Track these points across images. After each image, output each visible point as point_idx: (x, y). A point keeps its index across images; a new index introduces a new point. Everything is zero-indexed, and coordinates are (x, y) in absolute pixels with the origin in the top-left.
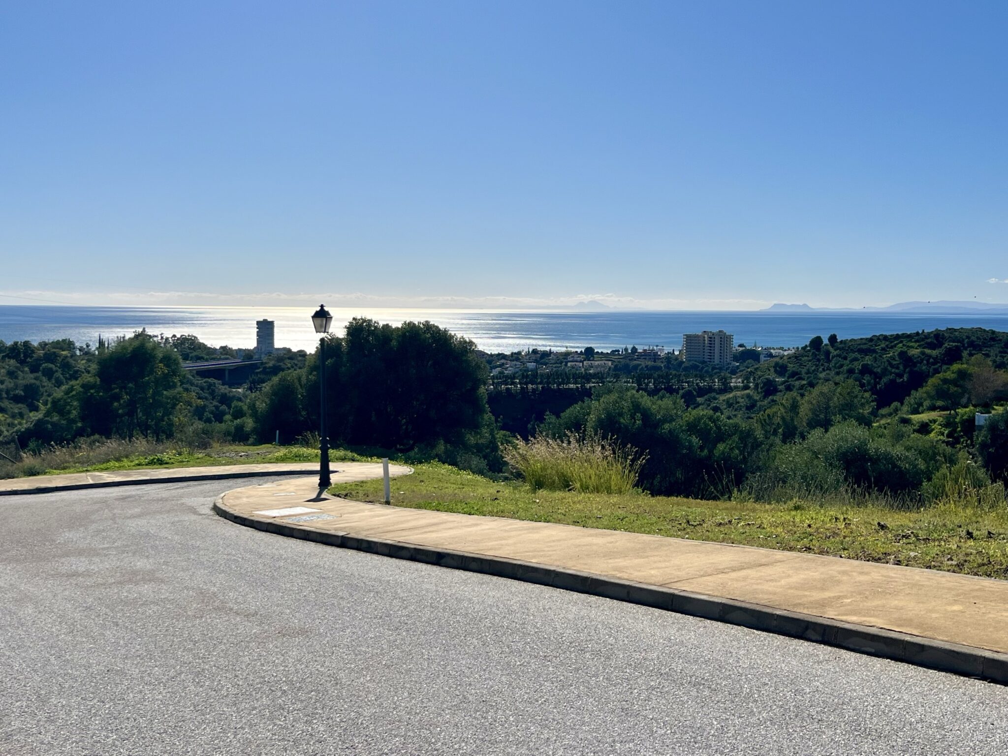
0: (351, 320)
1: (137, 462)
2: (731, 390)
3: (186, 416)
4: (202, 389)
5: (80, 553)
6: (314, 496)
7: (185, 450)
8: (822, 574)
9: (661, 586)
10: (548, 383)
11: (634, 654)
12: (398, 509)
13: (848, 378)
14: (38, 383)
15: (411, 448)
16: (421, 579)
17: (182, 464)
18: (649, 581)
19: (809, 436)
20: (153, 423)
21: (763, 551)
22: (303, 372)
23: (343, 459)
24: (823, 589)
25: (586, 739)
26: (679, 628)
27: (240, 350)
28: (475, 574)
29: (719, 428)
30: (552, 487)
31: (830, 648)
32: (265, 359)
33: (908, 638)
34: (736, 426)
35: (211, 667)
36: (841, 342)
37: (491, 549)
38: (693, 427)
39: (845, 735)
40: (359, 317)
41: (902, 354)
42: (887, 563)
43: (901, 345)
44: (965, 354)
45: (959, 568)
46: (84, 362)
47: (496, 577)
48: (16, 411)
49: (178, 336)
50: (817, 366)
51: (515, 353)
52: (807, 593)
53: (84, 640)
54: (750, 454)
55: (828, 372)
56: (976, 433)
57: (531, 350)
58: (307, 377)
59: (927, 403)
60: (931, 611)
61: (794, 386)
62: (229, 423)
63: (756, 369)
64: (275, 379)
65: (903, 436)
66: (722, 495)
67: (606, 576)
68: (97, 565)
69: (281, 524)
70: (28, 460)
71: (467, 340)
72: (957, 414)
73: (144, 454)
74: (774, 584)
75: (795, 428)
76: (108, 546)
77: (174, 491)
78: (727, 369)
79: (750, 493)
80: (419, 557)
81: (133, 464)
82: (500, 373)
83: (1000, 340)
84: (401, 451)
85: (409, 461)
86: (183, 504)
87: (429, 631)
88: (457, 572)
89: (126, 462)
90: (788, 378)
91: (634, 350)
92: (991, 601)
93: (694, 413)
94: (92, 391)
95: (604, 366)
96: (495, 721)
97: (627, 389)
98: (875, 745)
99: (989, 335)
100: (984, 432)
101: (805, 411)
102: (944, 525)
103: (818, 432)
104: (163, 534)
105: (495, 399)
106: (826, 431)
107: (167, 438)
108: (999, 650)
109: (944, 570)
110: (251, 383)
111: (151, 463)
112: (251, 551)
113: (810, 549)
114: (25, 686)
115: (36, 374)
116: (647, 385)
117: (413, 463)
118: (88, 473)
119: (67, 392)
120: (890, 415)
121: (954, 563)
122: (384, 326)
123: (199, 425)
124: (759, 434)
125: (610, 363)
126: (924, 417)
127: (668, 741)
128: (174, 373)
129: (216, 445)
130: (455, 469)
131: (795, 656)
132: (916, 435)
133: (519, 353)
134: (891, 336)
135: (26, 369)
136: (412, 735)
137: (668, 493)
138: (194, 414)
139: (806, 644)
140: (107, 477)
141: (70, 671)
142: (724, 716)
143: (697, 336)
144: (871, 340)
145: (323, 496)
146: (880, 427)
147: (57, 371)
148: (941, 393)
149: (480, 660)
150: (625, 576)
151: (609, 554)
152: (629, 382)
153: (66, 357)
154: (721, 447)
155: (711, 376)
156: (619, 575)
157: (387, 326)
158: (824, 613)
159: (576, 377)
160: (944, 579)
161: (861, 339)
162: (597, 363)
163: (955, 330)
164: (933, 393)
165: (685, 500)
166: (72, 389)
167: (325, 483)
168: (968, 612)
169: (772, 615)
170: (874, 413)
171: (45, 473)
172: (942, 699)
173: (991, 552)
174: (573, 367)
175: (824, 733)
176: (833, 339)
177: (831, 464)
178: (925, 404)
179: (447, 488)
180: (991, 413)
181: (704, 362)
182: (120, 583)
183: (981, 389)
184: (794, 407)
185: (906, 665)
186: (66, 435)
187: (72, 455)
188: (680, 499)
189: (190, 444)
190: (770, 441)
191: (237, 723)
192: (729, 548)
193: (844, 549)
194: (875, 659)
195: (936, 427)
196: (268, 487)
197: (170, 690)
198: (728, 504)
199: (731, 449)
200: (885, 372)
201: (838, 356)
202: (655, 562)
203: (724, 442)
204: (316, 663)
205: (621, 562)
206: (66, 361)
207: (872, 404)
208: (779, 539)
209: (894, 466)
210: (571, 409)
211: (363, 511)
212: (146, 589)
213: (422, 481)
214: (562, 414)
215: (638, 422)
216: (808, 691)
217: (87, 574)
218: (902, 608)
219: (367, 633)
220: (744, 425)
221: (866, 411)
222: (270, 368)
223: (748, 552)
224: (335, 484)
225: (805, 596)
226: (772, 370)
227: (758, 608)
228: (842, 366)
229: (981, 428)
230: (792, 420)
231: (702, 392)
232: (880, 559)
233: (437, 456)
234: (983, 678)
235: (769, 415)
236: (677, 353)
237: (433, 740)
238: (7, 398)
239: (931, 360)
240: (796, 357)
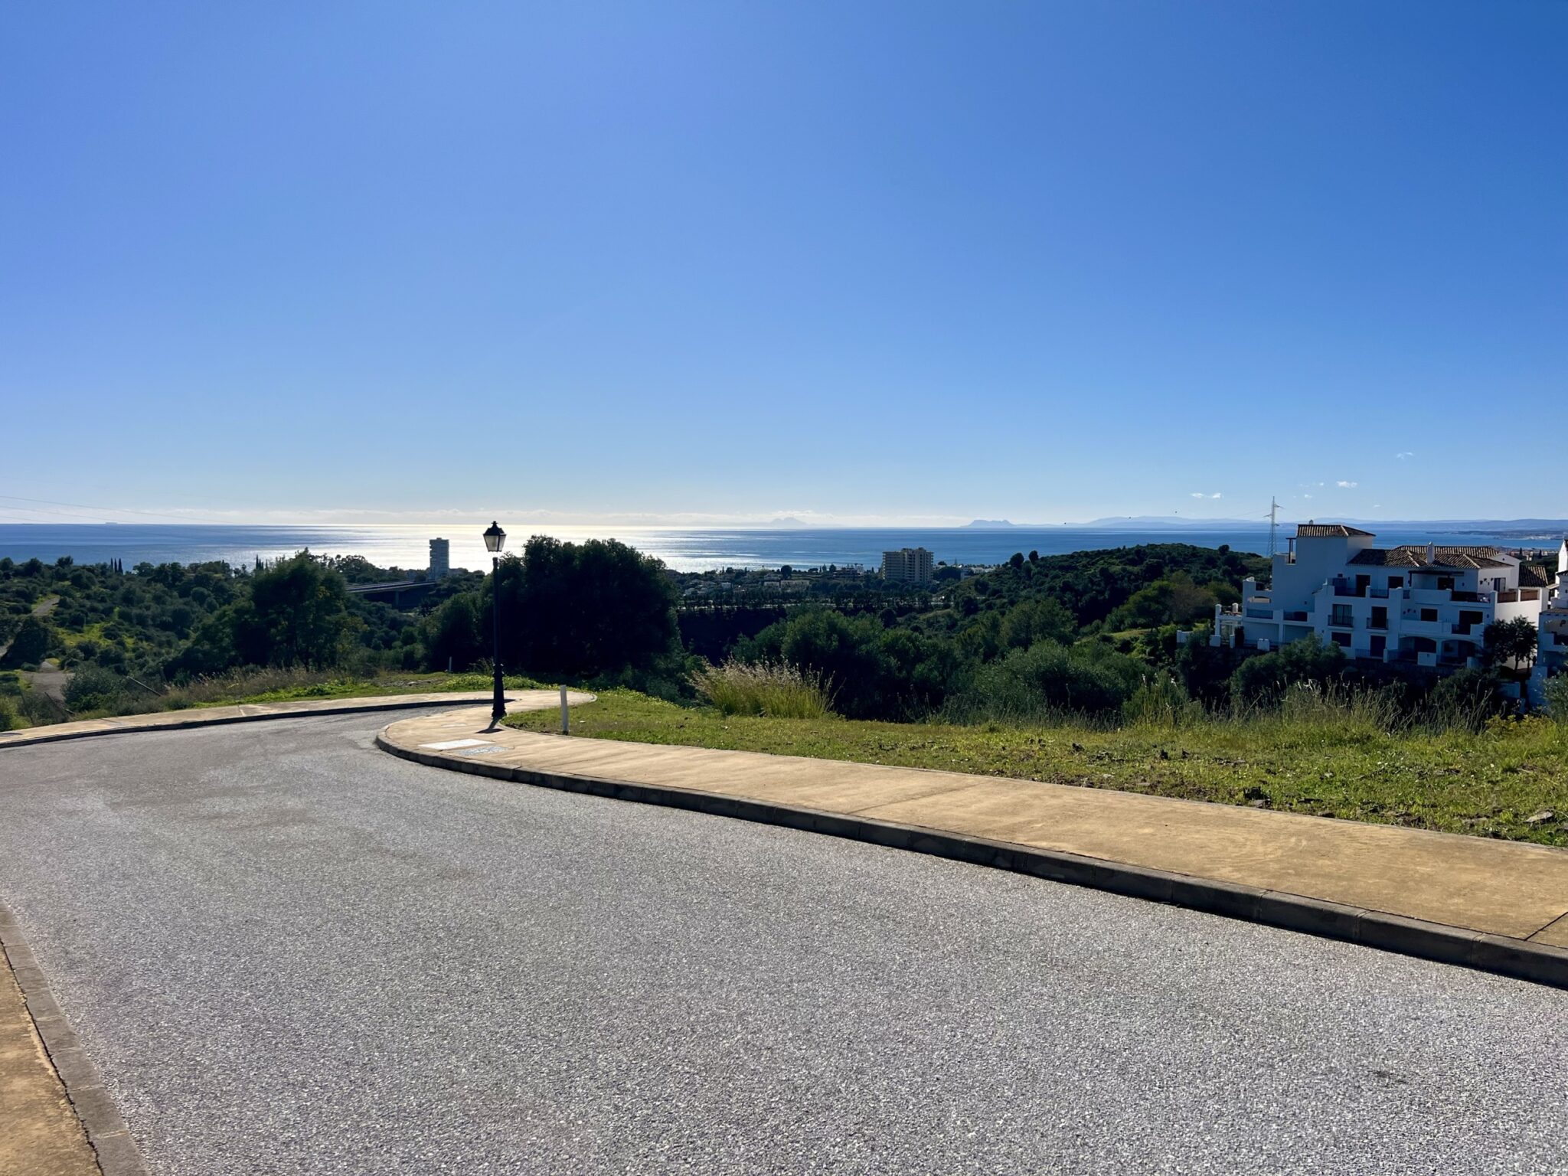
0: (530, 538)
1: (295, 693)
2: (932, 608)
3: (351, 643)
4: (370, 613)
5: (225, 792)
6: (486, 726)
7: (349, 680)
8: (1013, 798)
9: (848, 814)
10: (744, 604)
11: (818, 887)
12: (576, 739)
13: (1049, 596)
14: (187, 608)
15: (597, 674)
16: (597, 814)
17: (344, 694)
18: (836, 810)
19: (1009, 656)
20: (314, 650)
21: (954, 775)
22: (479, 594)
23: (521, 687)
24: (1014, 813)
25: (763, 980)
26: (866, 859)
27: (411, 571)
28: (655, 807)
29: (917, 648)
30: (743, 713)
31: (1019, 876)
32: (439, 581)
33: (1098, 863)
34: (935, 646)
35: (361, 914)
36: (1042, 559)
37: (671, 780)
38: (891, 648)
39: (1030, 967)
40: (538, 535)
41: (1103, 572)
42: (1080, 785)
43: (1102, 561)
44: (1166, 570)
45: (1152, 790)
46: (239, 585)
47: (677, 810)
48: (164, 639)
49: (343, 556)
50: (1018, 583)
51: (709, 573)
52: (997, 819)
53: (222, 888)
54: (949, 675)
55: (1028, 590)
56: (1177, 651)
57: (725, 569)
58: (483, 600)
59: (1128, 621)
60: (1121, 835)
61: (995, 605)
62: (399, 650)
63: (957, 587)
64: (448, 602)
65: (1103, 654)
66: (917, 718)
67: (792, 805)
68: (243, 805)
69: (449, 758)
70: (173, 692)
71: (656, 559)
72: (1158, 631)
73: (303, 684)
74: (964, 809)
75: (997, 648)
76: (256, 784)
77: (334, 724)
78: (928, 587)
79: (945, 715)
80: (595, 790)
81: (291, 695)
82: (693, 593)
83: (1201, 556)
84: (585, 677)
85: (593, 688)
86: (343, 737)
87: (601, 870)
88: (637, 806)
89: (282, 693)
90: (989, 596)
91: (833, 568)
92: (1182, 823)
93: (891, 633)
94: (246, 617)
95: (802, 585)
96: (667, 964)
97: (824, 609)
98: (1060, 976)
99: (1190, 550)
100: (1186, 650)
101: (1006, 627)
102: (1140, 746)
103: (1017, 652)
104: (320, 770)
105: (685, 620)
106: (1026, 650)
107: (329, 667)
108: (1188, 873)
109: (1137, 792)
110: (423, 606)
111: (311, 694)
112: (414, 788)
113: (1003, 772)
114: (151, 941)
115: (186, 599)
116: (846, 604)
117: (598, 690)
118: (241, 706)
119: (219, 618)
120: (1092, 633)
121: (1147, 784)
122: (566, 544)
123: (365, 652)
124: (958, 653)
125: (808, 582)
126: (1126, 635)
127: (848, 979)
128: (337, 596)
129: (383, 673)
130: (643, 695)
131: (984, 884)
132: (1116, 654)
133: (713, 572)
134: (1092, 552)
135: (175, 593)
136: (576, 982)
137: (863, 717)
138: (362, 641)
139: (995, 871)
140: (262, 710)
141: (204, 924)
142: (907, 950)
143: (896, 554)
144: (1072, 556)
145: (496, 727)
146: (1081, 645)
147: (209, 596)
148: (1142, 611)
149: (655, 898)
150: (812, 804)
151: (797, 782)
152: (827, 602)
153: (220, 580)
154: (920, 668)
155: (911, 595)
156: (805, 804)
157: (568, 545)
158: (1013, 839)
159: (773, 597)
160: (1136, 801)
161: (1062, 556)
162: (794, 582)
163: (1156, 546)
164: (1134, 610)
165: (879, 723)
166: (224, 614)
167: (499, 712)
168: (1159, 835)
169: (960, 843)
170: (1076, 632)
171: (193, 706)
172: (1130, 925)
173: (1185, 772)
174: (769, 587)
175: (1009, 964)
176: (1033, 555)
177: (1030, 685)
178: (1126, 622)
179: (631, 716)
180: (1192, 630)
181: (903, 581)
182: (267, 824)
183: (1182, 605)
184: (995, 626)
185: (1096, 892)
186: (218, 664)
187: (223, 686)
188: (875, 723)
189: (354, 672)
190: (969, 662)
191: (386, 975)
192: (920, 773)
193: (1037, 772)
194: (1064, 886)
195: (1138, 645)
196: (438, 717)
197: (314, 940)
198: (922, 727)
199: (931, 670)
200: (1085, 591)
201: (1039, 573)
202: (844, 789)
203: (923, 662)
204: (477, 907)
205: (807, 791)
206: (219, 584)
207: (1073, 622)
208: (971, 763)
209: (1094, 685)
210: (766, 630)
211: (535, 742)
212: (295, 831)
213: (605, 709)
214: (755, 636)
215: (834, 643)
216: (995, 921)
217: (232, 816)
218: (1093, 832)
219: (535, 873)
220: (943, 645)
221: (1068, 629)
222: (444, 590)
223: (940, 777)
224: (511, 714)
225: (995, 821)
226: (973, 588)
227: (947, 835)
228: (1043, 583)
229: (1182, 645)
230: (993, 639)
231: (902, 611)
232: (1073, 781)
233: (624, 682)
234: (1172, 902)
235: (969, 635)
236: (876, 571)
237: (599, 987)
238: (152, 625)
239: (1133, 577)
240: (997, 575)
